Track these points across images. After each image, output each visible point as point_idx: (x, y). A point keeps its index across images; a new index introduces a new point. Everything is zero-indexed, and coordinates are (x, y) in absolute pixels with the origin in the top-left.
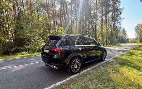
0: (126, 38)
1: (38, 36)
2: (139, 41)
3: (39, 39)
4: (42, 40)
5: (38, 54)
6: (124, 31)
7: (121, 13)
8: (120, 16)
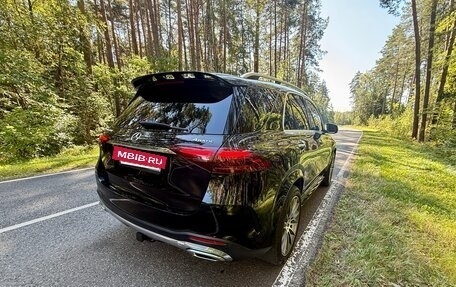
0: (329, 110)
1: (38, 83)
2: (358, 119)
3: (45, 98)
4: (63, 105)
5: (50, 165)
6: (324, 91)
7: (321, 33)
8: (318, 43)
